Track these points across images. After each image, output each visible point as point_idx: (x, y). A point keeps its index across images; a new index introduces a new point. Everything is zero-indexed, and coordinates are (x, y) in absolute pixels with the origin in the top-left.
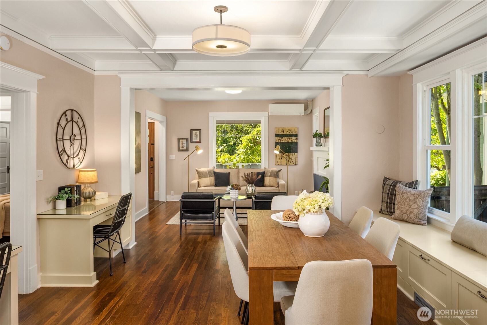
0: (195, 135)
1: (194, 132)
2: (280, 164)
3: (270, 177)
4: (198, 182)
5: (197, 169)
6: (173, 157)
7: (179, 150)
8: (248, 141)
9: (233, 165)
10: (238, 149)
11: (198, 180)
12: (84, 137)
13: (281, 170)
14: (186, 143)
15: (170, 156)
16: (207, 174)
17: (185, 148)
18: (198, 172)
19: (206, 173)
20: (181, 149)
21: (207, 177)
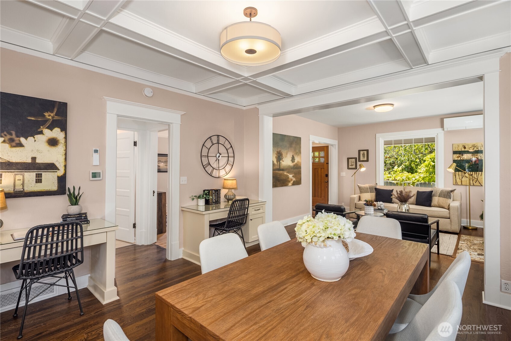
0: (363, 154)
1: (362, 152)
2: (460, 183)
3: (439, 197)
4: (360, 197)
5: (358, 185)
6: (343, 174)
7: (348, 168)
8: (430, 160)
9: (411, 183)
10: (420, 168)
11: (359, 195)
12: (231, 154)
13: (455, 190)
14: (354, 162)
15: (341, 173)
16: (368, 190)
17: (354, 167)
18: (359, 188)
19: (367, 188)
20: (350, 167)
21: (368, 192)
